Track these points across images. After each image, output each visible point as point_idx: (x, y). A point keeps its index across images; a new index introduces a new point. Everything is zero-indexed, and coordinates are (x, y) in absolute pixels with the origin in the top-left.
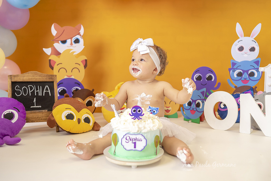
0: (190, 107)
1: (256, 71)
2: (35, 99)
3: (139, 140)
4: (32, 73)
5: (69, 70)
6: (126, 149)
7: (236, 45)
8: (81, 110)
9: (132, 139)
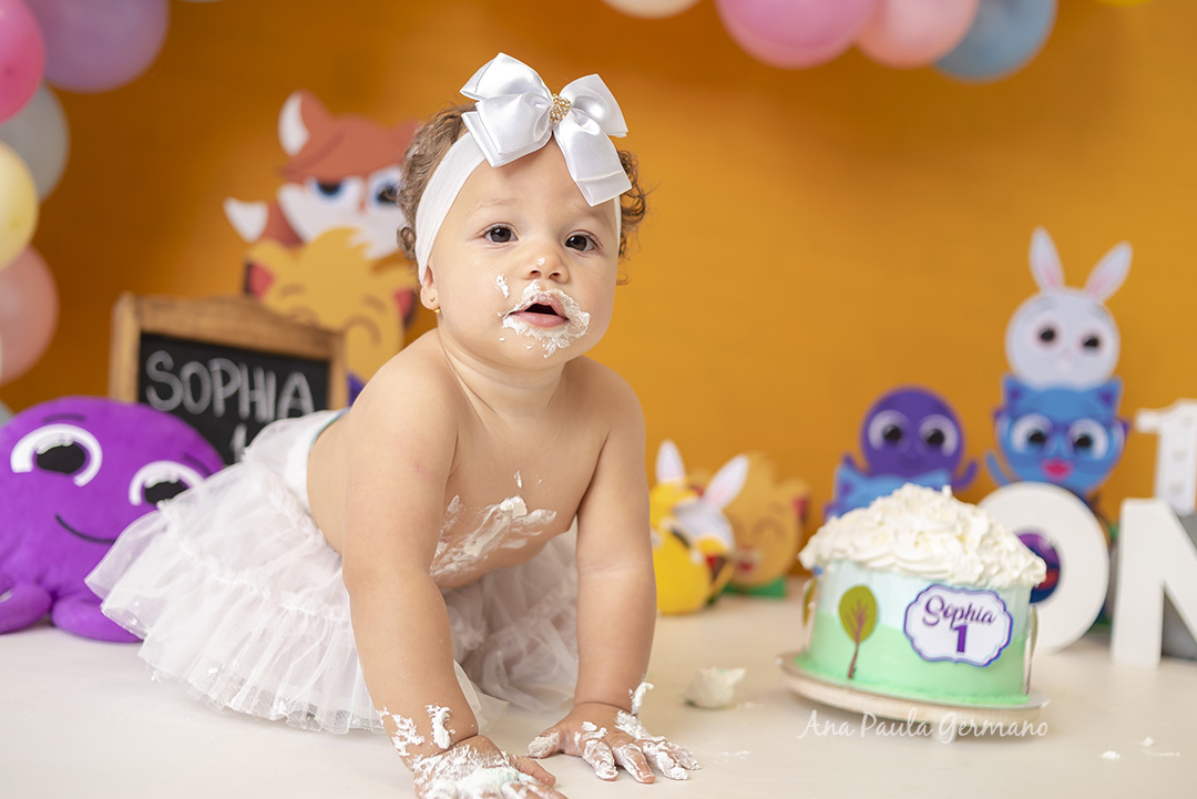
3: (981, 617)
6: (924, 654)
9: (950, 611)
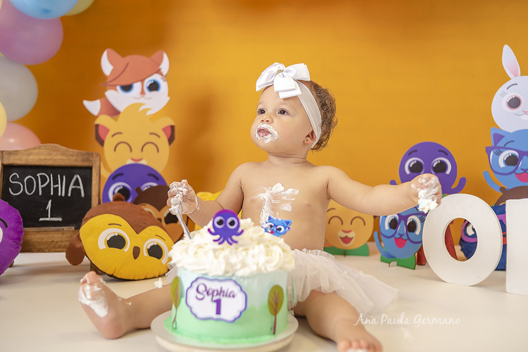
0: (395, 230)
2: (50, 202)
4: (47, 147)
7: (503, 95)
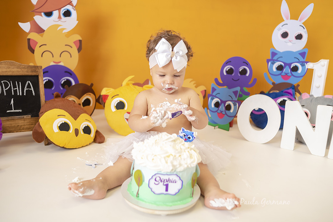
0: (218, 108)
1: (300, 65)
2: (12, 100)
3: (172, 181)
5: (57, 55)
6: (155, 192)
7: (279, 30)
8: (79, 116)
9: (163, 180)
